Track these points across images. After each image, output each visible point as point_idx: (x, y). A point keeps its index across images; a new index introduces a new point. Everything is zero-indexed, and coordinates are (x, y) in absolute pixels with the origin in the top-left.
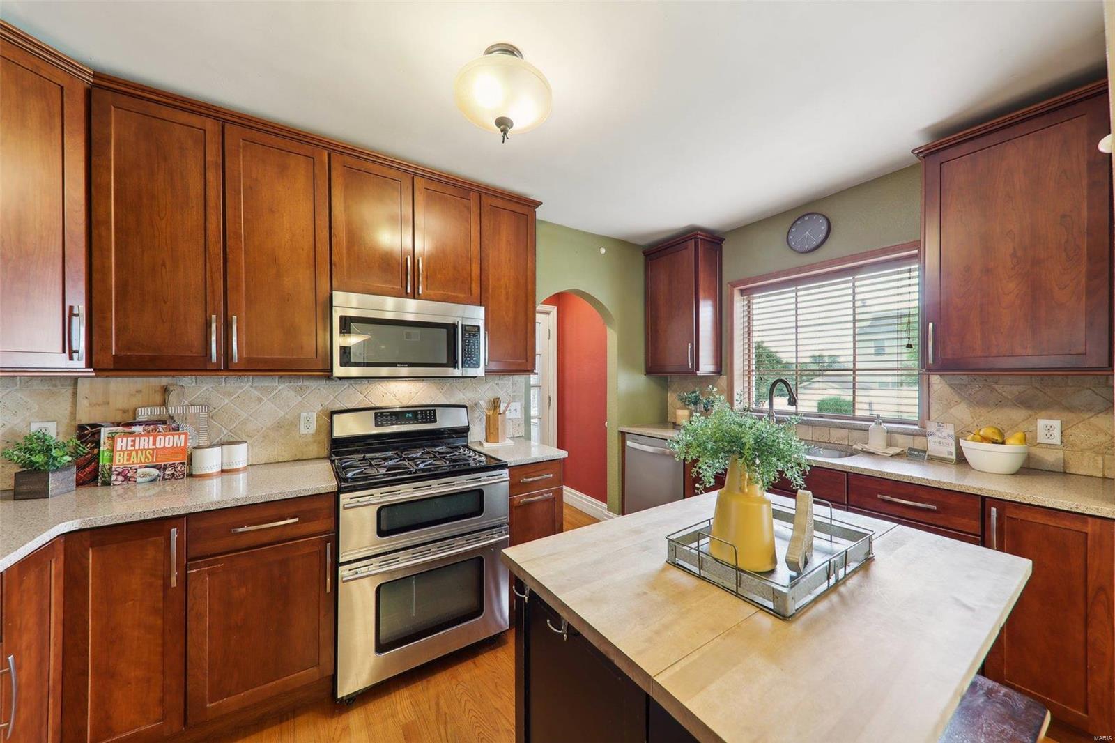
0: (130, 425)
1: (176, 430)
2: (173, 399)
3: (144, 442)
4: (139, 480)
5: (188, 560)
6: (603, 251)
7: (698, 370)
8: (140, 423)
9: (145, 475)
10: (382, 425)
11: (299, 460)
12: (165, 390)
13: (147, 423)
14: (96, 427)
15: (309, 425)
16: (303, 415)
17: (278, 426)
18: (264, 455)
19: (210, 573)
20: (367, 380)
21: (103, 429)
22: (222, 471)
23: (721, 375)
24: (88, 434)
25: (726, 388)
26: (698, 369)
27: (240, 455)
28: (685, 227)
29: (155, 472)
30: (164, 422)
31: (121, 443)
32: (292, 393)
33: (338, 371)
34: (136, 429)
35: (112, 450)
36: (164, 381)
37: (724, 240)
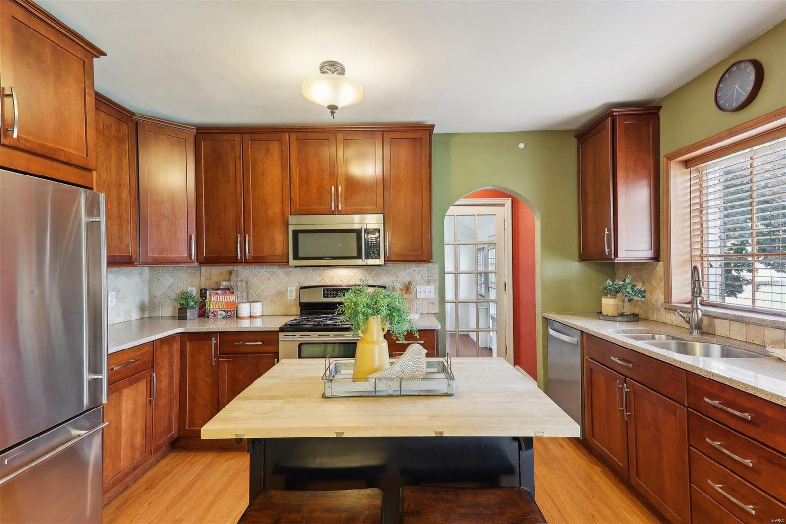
0: (217, 289)
1: (233, 293)
2: (233, 277)
3: (221, 298)
4: (219, 316)
5: (220, 354)
6: (522, 146)
7: (617, 257)
8: (221, 289)
9: (221, 314)
10: (327, 297)
11: (287, 315)
12: (231, 273)
13: (223, 289)
14: (205, 289)
15: (292, 295)
16: (289, 288)
17: (277, 295)
18: (270, 310)
19: (228, 362)
20: (322, 268)
21: (208, 291)
22: (250, 316)
23: (659, 261)
24: (203, 293)
25: (662, 275)
26: (616, 255)
27: (258, 309)
28: (603, 105)
29: (224, 313)
30: (229, 289)
31: (213, 299)
32: (284, 275)
33: (293, 262)
34: (219, 292)
35: (210, 301)
36: (230, 268)
37: (661, 107)
